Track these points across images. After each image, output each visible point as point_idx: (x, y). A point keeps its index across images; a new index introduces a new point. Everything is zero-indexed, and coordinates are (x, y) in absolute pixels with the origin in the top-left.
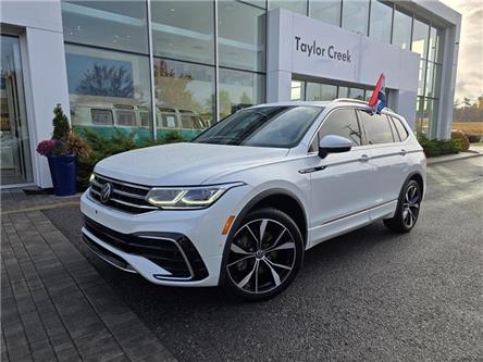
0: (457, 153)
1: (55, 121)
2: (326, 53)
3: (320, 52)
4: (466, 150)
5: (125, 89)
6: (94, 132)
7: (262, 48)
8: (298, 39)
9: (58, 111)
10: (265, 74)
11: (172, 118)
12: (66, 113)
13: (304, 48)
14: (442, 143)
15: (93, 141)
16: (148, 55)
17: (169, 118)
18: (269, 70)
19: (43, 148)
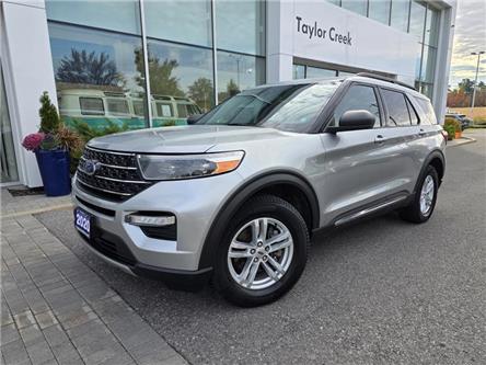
1: (42, 112)
2: (327, 34)
3: (321, 34)
5: (107, 76)
6: (85, 124)
7: (262, 28)
8: (299, 19)
9: (45, 100)
10: (265, 58)
11: (167, 107)
12: (54, 101)
13: (305, 29)
15: (84, 134)
16: (142, 37)
17: (164, 107)
18: (269, 53)
19: (30, 143)
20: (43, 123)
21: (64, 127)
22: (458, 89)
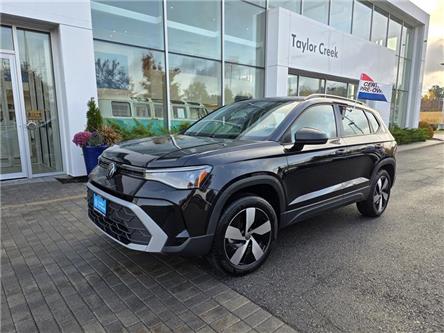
0: (424, 141)
1: (89, 114)
2: (317, 48)
3: (312, 48)
4: (431, 138)
7: (262, 44)
8: (294, 36)
9: (91, 104)
10: (264, 69)
11: (182, 110)
14: (412, 132)
16: (164, 51)
17: (179, 110)
18: (268, 64)
19: (79, 139)
20: (89, 123)
21: (105, 126)
22: (429, 95)
